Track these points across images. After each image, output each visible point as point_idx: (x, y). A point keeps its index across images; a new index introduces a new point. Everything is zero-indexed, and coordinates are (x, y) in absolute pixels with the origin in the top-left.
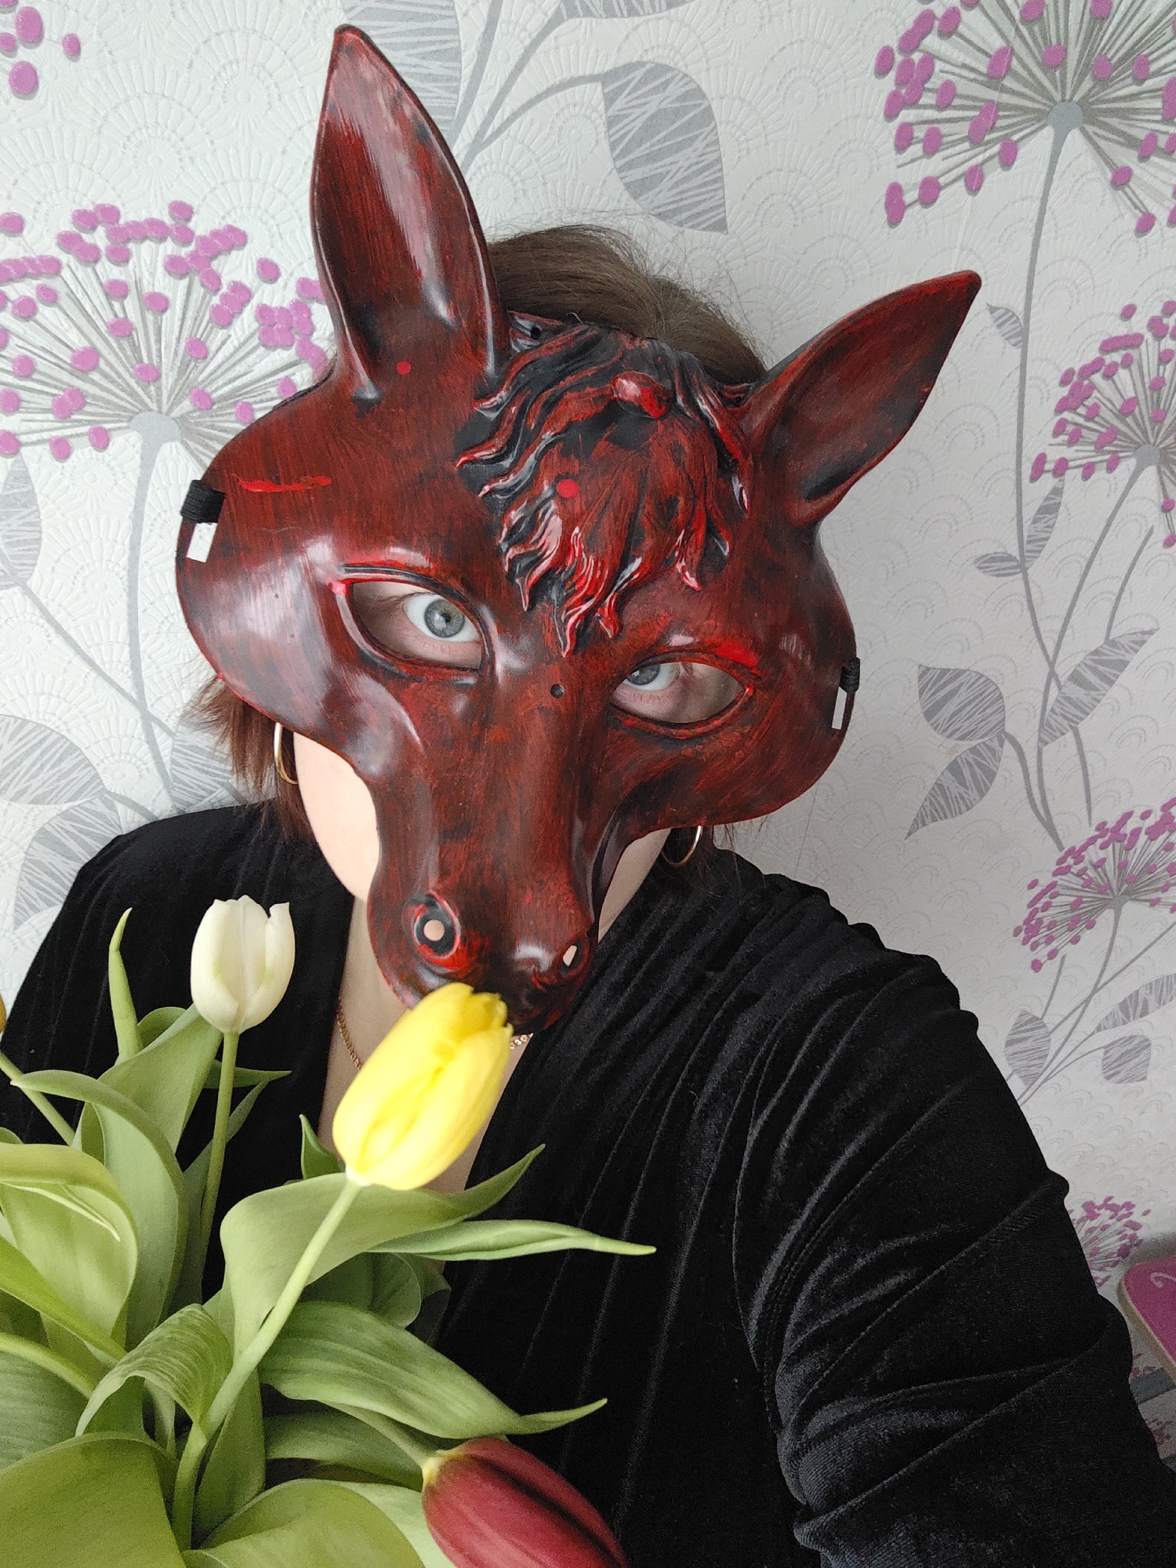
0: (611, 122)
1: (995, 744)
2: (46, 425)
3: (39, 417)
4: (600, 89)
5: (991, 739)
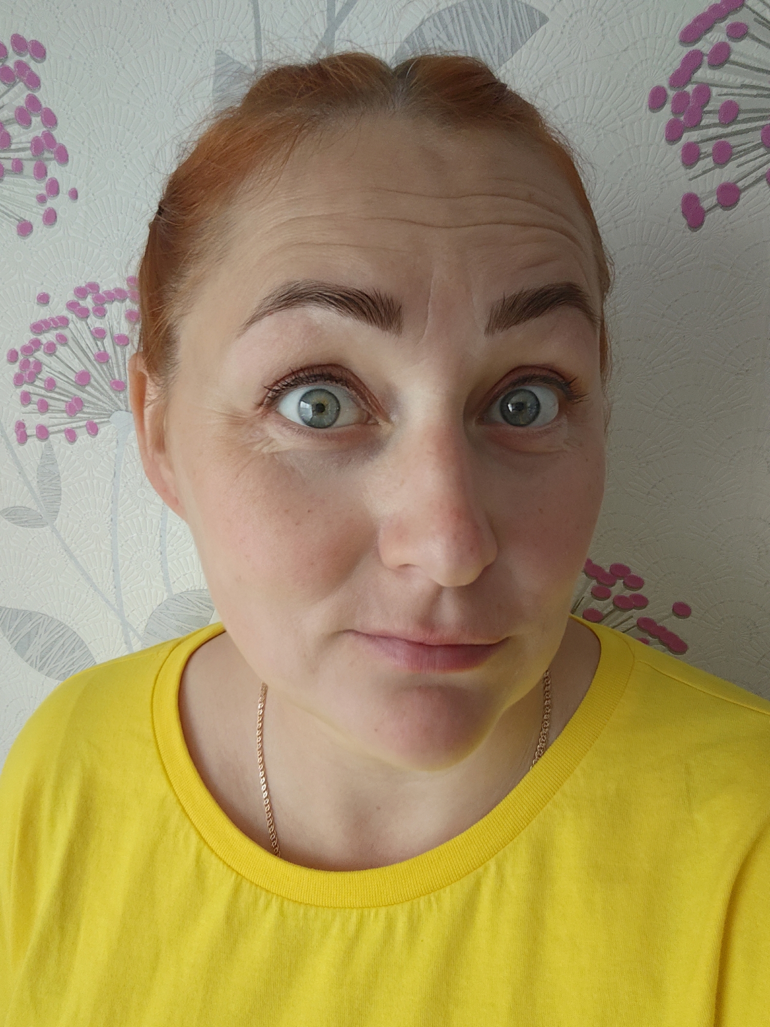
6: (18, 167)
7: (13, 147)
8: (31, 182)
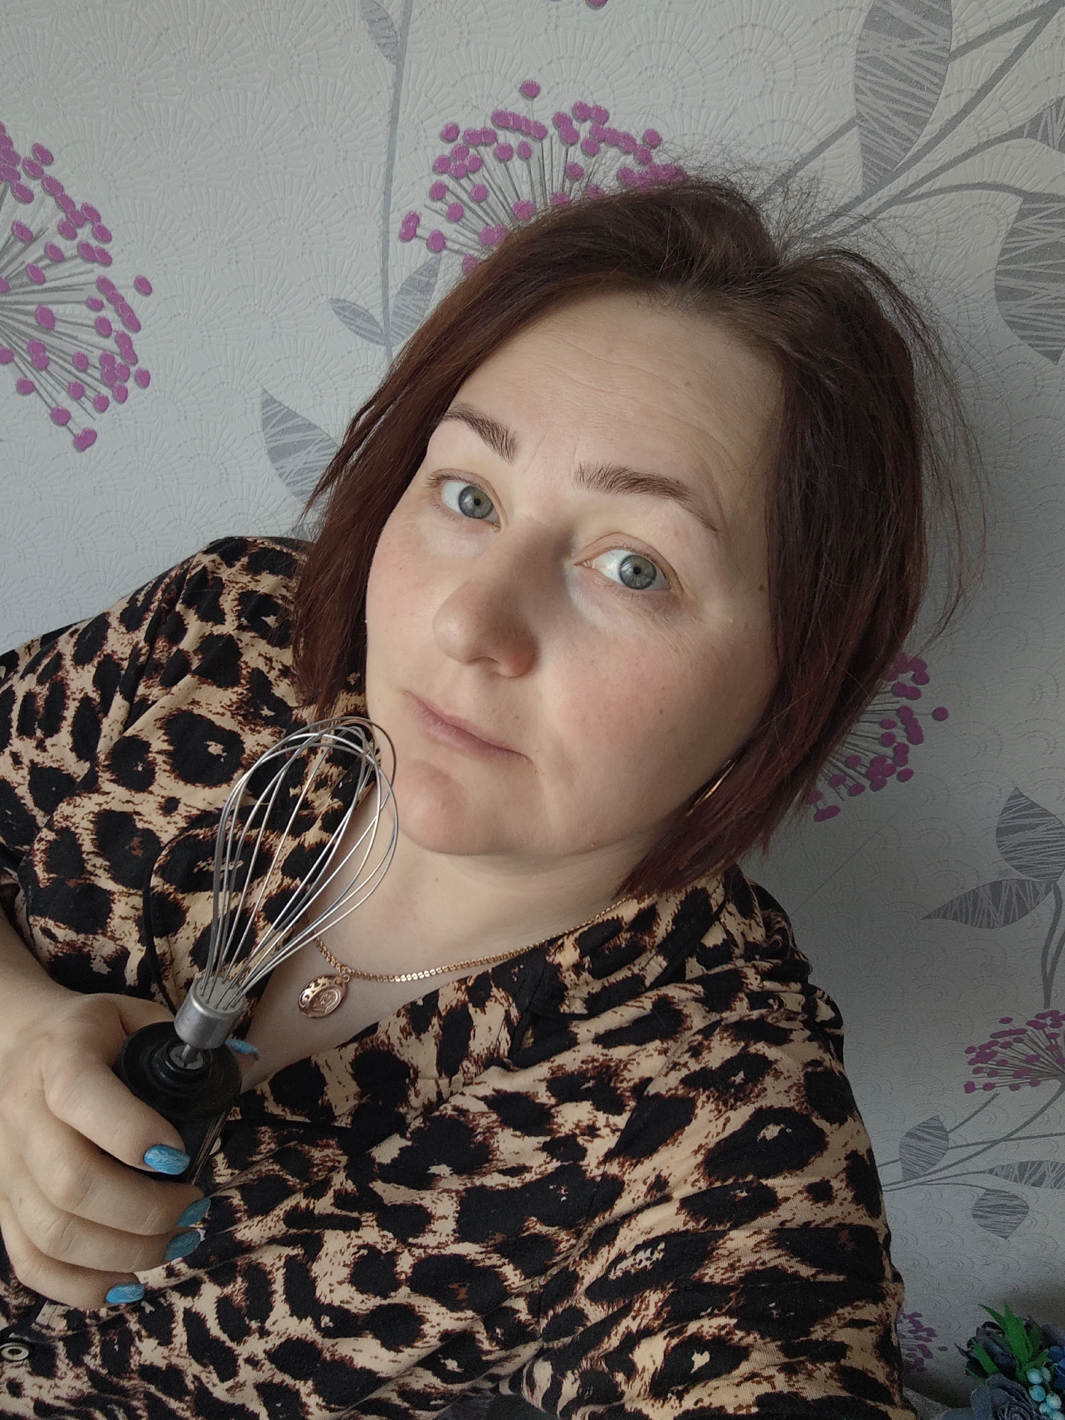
0: (1012, 233)
1: (1042, 889)
2: (470, 243)
3: (469, 235)
4: (1019, 203)
5: (1041, 883)
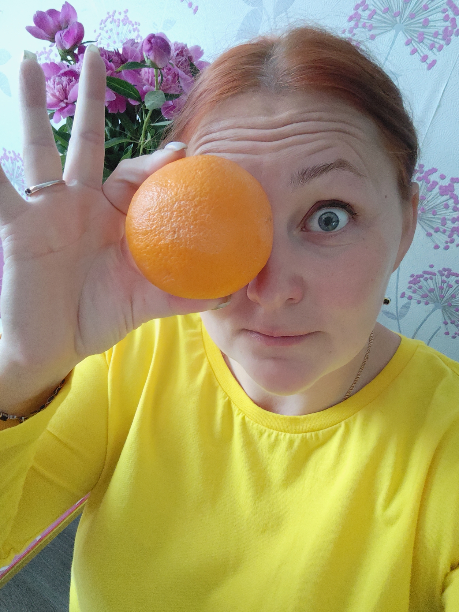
6: (444, 232)
7: (446, 226)
8: (446, 237)
